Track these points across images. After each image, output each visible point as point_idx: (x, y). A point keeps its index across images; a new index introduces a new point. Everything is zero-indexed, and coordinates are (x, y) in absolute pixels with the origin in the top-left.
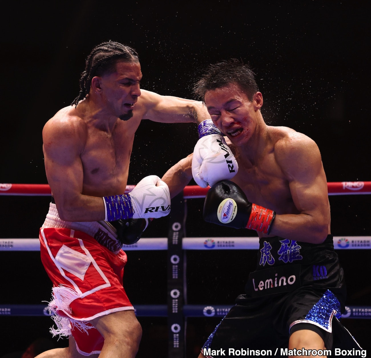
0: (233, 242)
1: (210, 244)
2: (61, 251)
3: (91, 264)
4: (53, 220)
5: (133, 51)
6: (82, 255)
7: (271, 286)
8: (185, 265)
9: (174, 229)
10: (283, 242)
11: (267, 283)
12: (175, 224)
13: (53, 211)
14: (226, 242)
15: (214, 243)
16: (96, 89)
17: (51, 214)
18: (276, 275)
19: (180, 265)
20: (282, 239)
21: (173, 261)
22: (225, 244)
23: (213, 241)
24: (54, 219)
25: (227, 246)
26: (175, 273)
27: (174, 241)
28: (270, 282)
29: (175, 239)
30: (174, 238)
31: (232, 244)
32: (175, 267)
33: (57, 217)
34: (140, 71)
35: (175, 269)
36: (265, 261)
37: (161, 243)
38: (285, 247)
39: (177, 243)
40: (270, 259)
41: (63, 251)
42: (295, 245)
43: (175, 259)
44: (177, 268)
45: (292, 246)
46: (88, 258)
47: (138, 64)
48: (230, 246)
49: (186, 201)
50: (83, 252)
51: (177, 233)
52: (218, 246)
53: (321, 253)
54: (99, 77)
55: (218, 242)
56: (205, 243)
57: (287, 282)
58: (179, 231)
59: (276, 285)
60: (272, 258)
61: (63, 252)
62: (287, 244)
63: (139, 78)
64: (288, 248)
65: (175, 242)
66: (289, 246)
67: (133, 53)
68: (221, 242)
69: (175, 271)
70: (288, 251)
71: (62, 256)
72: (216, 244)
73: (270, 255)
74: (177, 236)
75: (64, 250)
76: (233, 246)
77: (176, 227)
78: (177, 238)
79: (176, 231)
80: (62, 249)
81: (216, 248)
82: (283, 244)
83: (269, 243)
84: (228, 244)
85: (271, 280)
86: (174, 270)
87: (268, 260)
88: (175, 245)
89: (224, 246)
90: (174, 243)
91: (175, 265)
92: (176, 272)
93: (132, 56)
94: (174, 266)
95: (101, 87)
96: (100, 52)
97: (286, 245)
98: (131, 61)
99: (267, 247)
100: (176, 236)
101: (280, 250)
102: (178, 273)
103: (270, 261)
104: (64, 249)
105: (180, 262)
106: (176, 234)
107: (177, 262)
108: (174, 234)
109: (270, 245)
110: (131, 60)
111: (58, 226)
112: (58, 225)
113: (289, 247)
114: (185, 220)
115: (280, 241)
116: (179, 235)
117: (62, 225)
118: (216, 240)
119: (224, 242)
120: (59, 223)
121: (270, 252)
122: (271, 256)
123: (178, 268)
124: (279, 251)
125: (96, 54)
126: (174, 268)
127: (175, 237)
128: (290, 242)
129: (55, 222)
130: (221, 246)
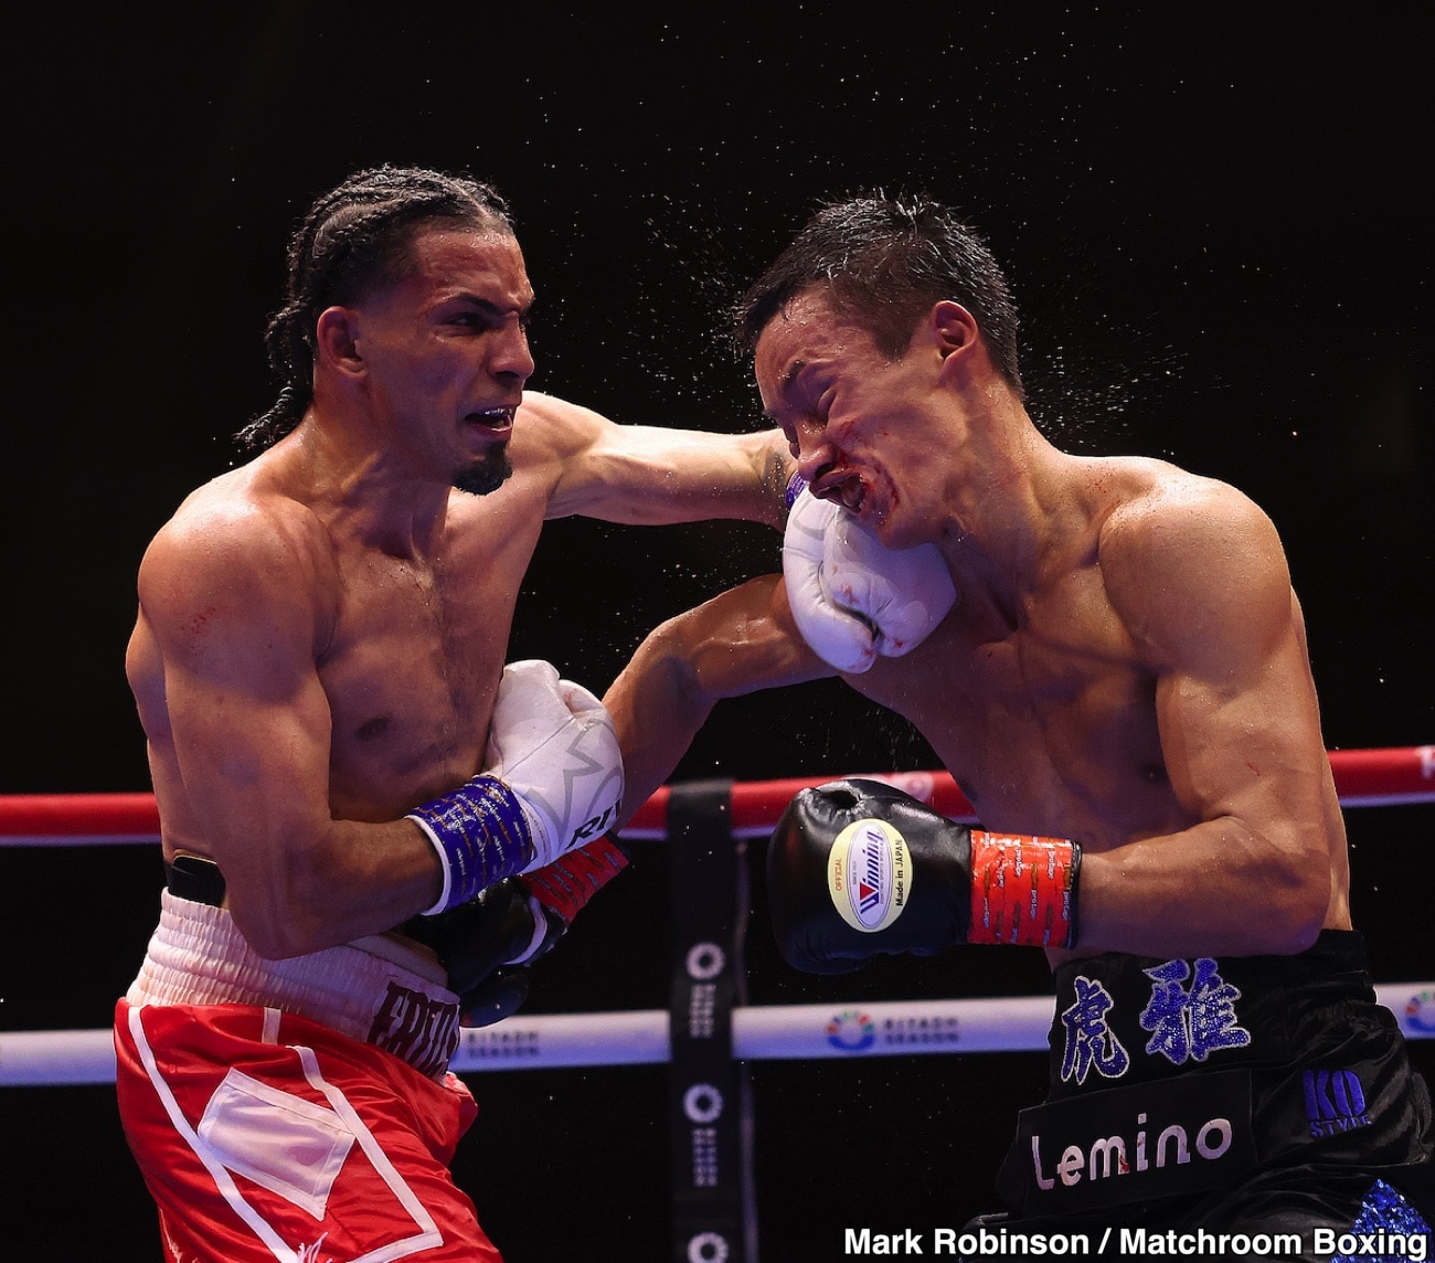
0: (952, 1022)
1: (851, 1031)
2: (220, 1098)
3: (356, 1147)
4: (186, 970)
5: (486, 193)
6: (317, 1112)
7: (1120, 1166)
8: (747, 1126)
9: (696, 971)
10: (1158, 974)
11: (1100, 1154)
12: (697, 953)
13: (179, 930)
14: (924, 1023)
15: (870, 1027)
16: (338, 363)
17: (172, 945)
18: (1142, 1118)
19: (726, 1126)
20: (1154, 963)
21: (694, 1113)
22: (919, 1032)
23: (864, 1019)
24: (190, 966)
25: (926, 1038)
26: (705, 1164)
27: (695, 1022)
28: (1114, 1151)
29: (701, 1017)
30: (695, 1013)
31: (950, 1029)
32: (705, 1137)
33: (203, 960)
34: (523, 273)
35: (705, 1146)
36: (1083, 1066)
37: (641, 1036)
38: (1172, 997)
39: (708, 1032)
40: (1108, 1053)
41: (233, 1096)
42: (1214, 984)
43: (703, 1104)
44: (710, 1142)
45: (1199, 989)
46: (339, 1123)
47: (511, 243)
48: (938, 1038)
49: (742, 848)
50: (319, 1099)
51: (710, 988)
52: (889, 1039)
53: (1329, 1016)
54: (347, 308)
55: (889, 1024)
56: (831, 1029)
57: (1191, 1146)
58: (714, 980)
59: (1142, 1164)
60: (1117, 1048)
61: (231, 1100)
62: (1177, 982)
63: (519, 299)
64: (1184, 997)
65: (702, 1027)
66: (1187, 990)
67: (485, 198)
68: (901, 1023)
69: (704, 1155)
70: (1187, 1014)
71: (227, 1116)
72: (880, 1030)
73: (1106, 1036)
74: (710, 1004)
75: (234, 1092)
76: (953, 1037)
77: (705, 961)
78: (708, 1012)
79: (703, 982)
80: (226, 1087)
81: (879, 1049)
82: (1162, 984)
83: (1099, 983)
84: (931, 1031)
85: (1117, 1141)
86: (699, 1151)
87: (1098, 1052)
88: (701, 1040)
89: (913, 1039)
90: (695, 1032)
91: (704, 1126)
92: (711, 1159)
93: (481, 209)
94: (698, 1132)
95: (358, 352)
96: (347, 204)
97: (1174, 987)
98: (478, 227)
99: (1091, 1003)
100: (703, 1000)
101: (1148, 1009)
102: (716, 1164)
103: (1109, 1059)
104: (236, 1087)
105: (724, 1113)
106: (704, 992)
107: (713, 1113)
108: (697, 992)
109: (1102, 990)
110: (477, 223)
111: (207, 995)
112: (205, 993)
113: (1188, 995)
114: (740, 931)
115: (1148, 972)
116: (717, 995)
117: (226, 989)
118: (879, 1013)
119: (912, 1022)
120: (210, 983)
121: (1105, 1024)
122: (1113, 1037)
123: (718, 1138)
124: (1144, 1013)
125: (329, 215)
126: (698, 1141)
127: (701, 1008)
128: (1188, 972)
129: (193, 978)
130: (900, 1039)
